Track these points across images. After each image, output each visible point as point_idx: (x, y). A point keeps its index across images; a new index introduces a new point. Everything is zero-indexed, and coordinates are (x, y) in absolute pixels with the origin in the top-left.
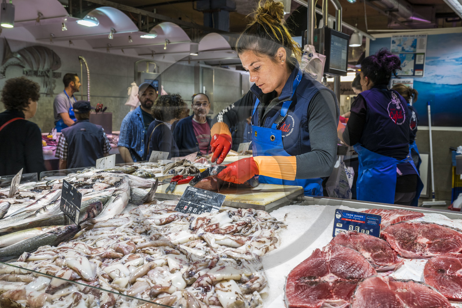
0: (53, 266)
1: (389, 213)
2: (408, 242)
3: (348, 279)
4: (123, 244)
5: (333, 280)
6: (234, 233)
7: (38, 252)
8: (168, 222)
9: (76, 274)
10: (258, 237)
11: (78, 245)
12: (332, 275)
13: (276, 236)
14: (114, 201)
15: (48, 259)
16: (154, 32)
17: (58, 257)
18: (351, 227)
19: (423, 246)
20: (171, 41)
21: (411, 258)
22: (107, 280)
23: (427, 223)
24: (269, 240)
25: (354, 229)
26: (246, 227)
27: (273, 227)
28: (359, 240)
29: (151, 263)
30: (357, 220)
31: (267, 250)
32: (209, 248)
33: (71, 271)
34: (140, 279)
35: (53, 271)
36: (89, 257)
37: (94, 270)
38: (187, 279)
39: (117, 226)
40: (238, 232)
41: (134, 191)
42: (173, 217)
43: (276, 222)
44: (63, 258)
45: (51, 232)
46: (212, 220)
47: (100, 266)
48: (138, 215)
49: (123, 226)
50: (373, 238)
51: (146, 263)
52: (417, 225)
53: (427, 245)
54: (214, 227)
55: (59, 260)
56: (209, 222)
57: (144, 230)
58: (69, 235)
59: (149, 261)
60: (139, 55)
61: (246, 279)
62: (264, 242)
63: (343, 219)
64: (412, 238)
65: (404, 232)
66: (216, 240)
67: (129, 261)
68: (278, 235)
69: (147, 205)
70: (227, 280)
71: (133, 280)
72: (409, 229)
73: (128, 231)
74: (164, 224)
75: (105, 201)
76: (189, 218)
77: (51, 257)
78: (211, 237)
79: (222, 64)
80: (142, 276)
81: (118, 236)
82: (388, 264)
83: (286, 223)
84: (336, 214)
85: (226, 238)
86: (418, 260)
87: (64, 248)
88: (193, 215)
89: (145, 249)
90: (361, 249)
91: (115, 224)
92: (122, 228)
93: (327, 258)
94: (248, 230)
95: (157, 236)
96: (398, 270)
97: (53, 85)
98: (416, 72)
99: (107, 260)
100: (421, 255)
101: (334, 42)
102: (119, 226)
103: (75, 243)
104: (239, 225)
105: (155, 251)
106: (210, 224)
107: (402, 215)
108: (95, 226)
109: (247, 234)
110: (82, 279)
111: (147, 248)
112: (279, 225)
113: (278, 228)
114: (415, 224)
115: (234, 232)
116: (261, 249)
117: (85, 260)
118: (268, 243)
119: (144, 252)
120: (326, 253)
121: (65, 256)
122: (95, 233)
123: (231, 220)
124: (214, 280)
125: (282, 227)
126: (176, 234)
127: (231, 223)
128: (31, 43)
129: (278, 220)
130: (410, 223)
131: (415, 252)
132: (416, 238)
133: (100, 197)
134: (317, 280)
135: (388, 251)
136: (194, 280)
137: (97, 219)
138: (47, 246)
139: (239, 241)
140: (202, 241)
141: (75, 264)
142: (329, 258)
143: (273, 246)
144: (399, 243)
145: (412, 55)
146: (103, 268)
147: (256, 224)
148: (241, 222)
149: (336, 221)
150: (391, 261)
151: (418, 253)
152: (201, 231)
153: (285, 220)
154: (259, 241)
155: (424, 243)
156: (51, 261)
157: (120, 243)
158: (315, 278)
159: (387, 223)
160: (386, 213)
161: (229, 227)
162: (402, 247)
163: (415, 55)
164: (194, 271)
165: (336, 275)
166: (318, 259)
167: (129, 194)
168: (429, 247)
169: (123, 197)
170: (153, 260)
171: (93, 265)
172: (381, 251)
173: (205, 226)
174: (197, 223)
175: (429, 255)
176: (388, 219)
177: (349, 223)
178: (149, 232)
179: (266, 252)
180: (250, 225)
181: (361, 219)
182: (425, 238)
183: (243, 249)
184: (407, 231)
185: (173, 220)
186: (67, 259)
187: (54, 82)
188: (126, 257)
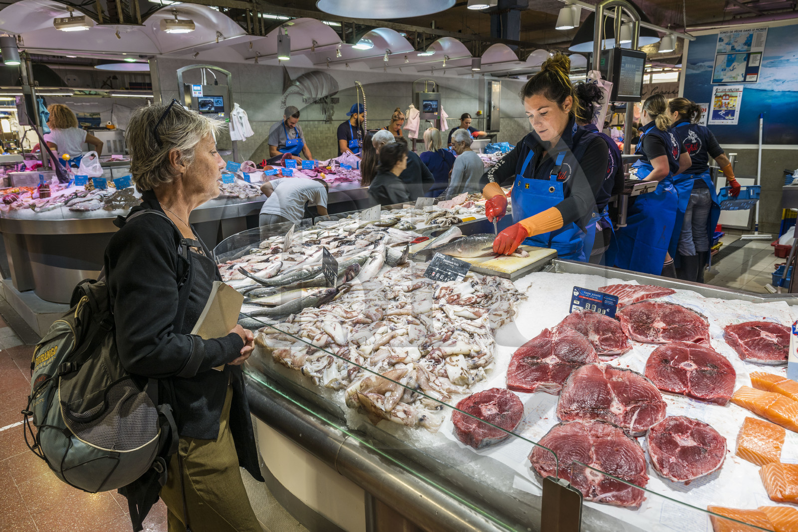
0: (313, 328)
1: (633, 290)
2: (642, 326)
3: (569, 362)
4: (373, 311)
5: (553, 362)
6: (472, 305)
7: (303, 314)
8: (415, 288)
9: (330, 339)
10: (496, 310)
11: (336, 309)
12: (554, 357)
13: (514, 309)
14: (370, 263)
15: (310, 322)
16: (433, 49)
17: (318, 321)
18: (588, 305)
19: (657, 331)
20: (450, 57)
21: (643, 342)
22: (355, 346)
23: (672, 304)
24: (506, 314)
25: (590, 308)
26: (486, 298)
27: (513, 299)
28: (592, 320)
29: (394, 333)
30: (594, 299)
31: (502, 323)
32: (447, 320)
33: (327, 336)
34: (382, 347)
35: (313, 334)
36: (342, 323)
37: (346, 335)
38: (422, 351)
39: (371, 290)
40: (478, 303)
41: (389, 252)
42: (420, 284)
43: (517, 293)
44: (322, 321)
45: (313, 295)
46: (455, 290)
47: (351, 331)
48: (390, 279)
49: (376, 290)
50: (608, 318)
51: (389, 331)
52: (660, 306)
53: (662, 330)
54: (456, 297)
55: (318, 324)
56: (452, 292)
57: (393, 297)
58: (329, 297)
59: (392, 330)
60: (418, 72)
61: (475, 354)
62: (501, 315)
63: (581, 297)
64: (649, 321)
65: (643, 313)
66: (455, 312)
67: (375, 328)
68: (517, 307)
69: (399, 268)
70: (457, 355)
71: (377, 348)
72: (649, 310)
73: (380, 295)
74: (412, 290)
75: (363, 262)
76: (435, 285)
77: (311, 319)
78: (451, 309)
79: (510, 75)
80: (384, 345)
81: (371, 300)
82: (614, 349)
83: (527, 294)
84: (574, 291)
85: (464, 310)
86: (649, 345)
87: (324, 311)
88: (439, 282)
89: (390, 317)
90: (591, 331)
91: (369, 288)
92: (375, 291)
93: (553, 339)
94: (488, 301)
95: (403, 304)
96: (625, 355)
97: (332, 112)
98: (748, 77)
99: (358, 325)
100: (653, 341)
101: (625, 64)
102: (372, 290)
103: (333, 306)
104: (478, 297)
105: (399, 320)
106: (452, 294)
107: (648, 293)
108: (352, 289)
109: (486, 305)
110: (335, 343)
111: (392, 317)
112: (519, 296)
113: (518, 299)
114: (658, 305)
115: (474, 303)
116: (497, 322)
117: (338, 326)
118: (504, 316)
119: (390, 320)
120: (553, 334)
121: (324, 319)
122: (351, 296)
123: (473, 290)
124: (445, 354)
125: (521, 299)
126: (420, 304)
127: (472, 293)
128: (309, 69)
129: (520, 291)
130: (653, 303)
131: (647, 337)
132: (652, 322)
133: (359, 257)
134: (539, 361)
135: (618, 335)
136: (428, 352)
137: (353, 282)
138: (310, 308)
139: (477, 313)
140: (442, 312)
141: (330, 330)
142: (555, 339)
143: (509, 319)
144: (632, 327)
145: (745, 56)
146: (353, 333)
147: (497, 294)
148: (481, 294)
149: (574, 298)
150: (617, 347)
151: (649, 339)
152: (443, 301)
153: (527, 291)
154: (495, 315)
155: (659, 327)
156: (312, 324)
157: (370, 309)
158: (538, 359)
159: (629, 301)
160: (630, 290)
161: (470, 298)
162: (634, 331)
163: (749, 55)
164: (428, 344)
165: (558, 357)
166: (545, 339)
167: (385, 256)
168: (663, 333)
169: (380, 258)
170: (395, 329)
171: (345, 331)
172: (610, 335)
173: (447, 296)
174: (441, 292)
175: (661, 341)
176: (631, 297)
177: (586, 301)
178: (397, 298)
179: (501, 325)
180: (490, 296)
181: (599, 299)
182: (662, 323)
183: (479, 322)
184: (647, 312)
185: (420, 287)
186: (325, 322)
187: (332, 108)
188: (374, 324)
